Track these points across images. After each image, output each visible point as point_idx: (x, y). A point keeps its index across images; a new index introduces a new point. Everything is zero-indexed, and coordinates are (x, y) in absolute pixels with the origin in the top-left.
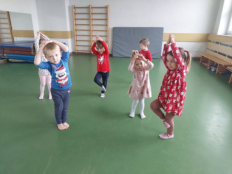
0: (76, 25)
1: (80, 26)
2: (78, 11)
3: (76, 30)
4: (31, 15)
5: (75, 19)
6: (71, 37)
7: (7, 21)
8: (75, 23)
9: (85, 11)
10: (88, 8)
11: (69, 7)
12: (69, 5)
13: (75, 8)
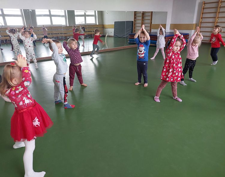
0: (202, 18)
1: (206, 19)
2: (207, 6)
3: (201, 23)
4: (167, 12)
5: (202, 13)
6: (195, 28)
7: (150, 18)
8: (201, 17)
9: (214, 5)
10: (218, 2)
11: (200, 4)
12: (200, 2)
13: (204, 4)
